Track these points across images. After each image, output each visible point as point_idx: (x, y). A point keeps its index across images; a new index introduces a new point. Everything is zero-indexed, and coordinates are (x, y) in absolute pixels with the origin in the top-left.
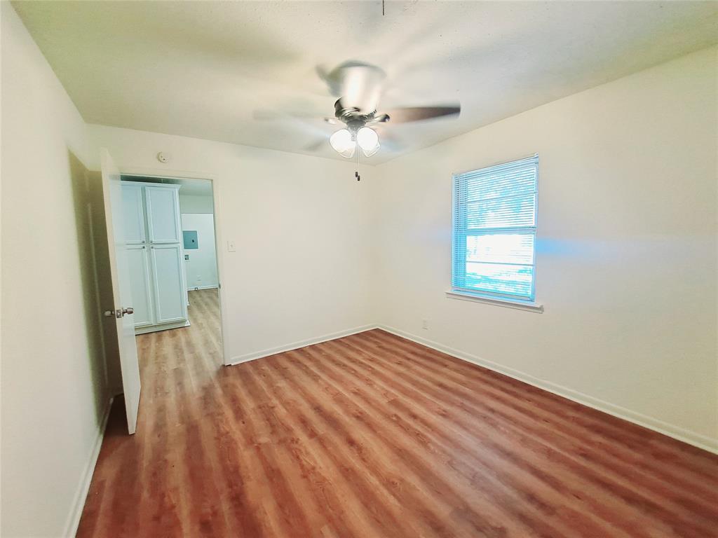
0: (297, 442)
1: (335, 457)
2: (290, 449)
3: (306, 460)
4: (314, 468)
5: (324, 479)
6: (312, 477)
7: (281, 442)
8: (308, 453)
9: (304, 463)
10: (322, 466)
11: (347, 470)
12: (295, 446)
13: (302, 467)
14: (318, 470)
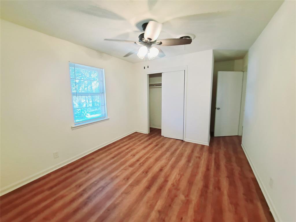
0: (173, 184)
1: (170, 171)
2: (178, 185)
3: (178, 177)
4: (179, 174)
5: (179, 171)
6: (182, 173)
7: (177, 189)
8: (175, 178)
9: (179, 177)
10: (176, 173)
11: (172, 168)
12: (175, 184)
13: (181, 177)
14: (178, 173)
